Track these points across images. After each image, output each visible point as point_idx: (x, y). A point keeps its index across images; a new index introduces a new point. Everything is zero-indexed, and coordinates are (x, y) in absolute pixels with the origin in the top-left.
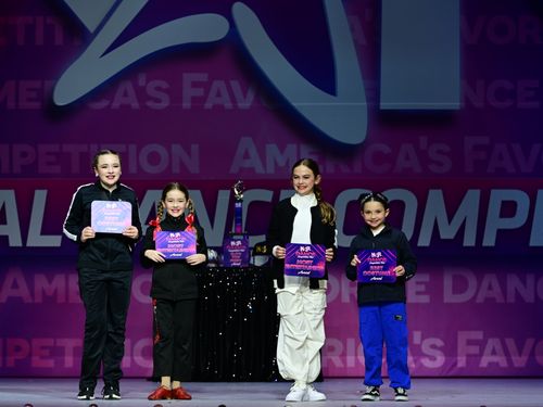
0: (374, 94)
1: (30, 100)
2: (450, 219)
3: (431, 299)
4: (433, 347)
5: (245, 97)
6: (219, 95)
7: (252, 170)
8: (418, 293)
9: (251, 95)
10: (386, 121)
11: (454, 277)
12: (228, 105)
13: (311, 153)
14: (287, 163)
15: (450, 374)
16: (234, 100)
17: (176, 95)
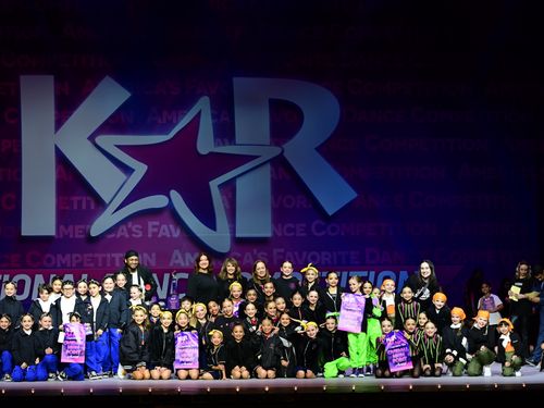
0: (233, 230)
1: (80, 234)
5: (176, 231)
6: (164, 231)
7: (179, 264)
9: (178, 231)
10: (239, 243)
12: (169, 236)
16: (171, 233)
17: (145, 231)
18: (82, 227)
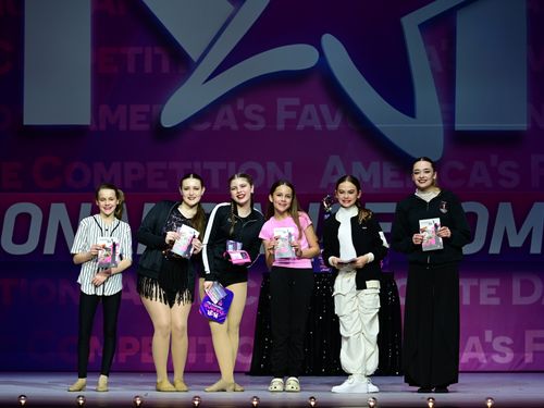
0: (449, 116)
1: (139, 122)
2: (518, 228)
3: (502, 301)
4: (503, 344)
5: (333, 118)
6: (309, 117)
8: (489, 296)
9: (338, 118)
10: (460, 142)
11: (522, 282)
12: (318, 127)
13: (392, 170)
14: (371, 179)
15: (517, 369)
16: (323, 122)
17: (270, 116)
18: (146, 108)
